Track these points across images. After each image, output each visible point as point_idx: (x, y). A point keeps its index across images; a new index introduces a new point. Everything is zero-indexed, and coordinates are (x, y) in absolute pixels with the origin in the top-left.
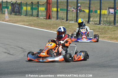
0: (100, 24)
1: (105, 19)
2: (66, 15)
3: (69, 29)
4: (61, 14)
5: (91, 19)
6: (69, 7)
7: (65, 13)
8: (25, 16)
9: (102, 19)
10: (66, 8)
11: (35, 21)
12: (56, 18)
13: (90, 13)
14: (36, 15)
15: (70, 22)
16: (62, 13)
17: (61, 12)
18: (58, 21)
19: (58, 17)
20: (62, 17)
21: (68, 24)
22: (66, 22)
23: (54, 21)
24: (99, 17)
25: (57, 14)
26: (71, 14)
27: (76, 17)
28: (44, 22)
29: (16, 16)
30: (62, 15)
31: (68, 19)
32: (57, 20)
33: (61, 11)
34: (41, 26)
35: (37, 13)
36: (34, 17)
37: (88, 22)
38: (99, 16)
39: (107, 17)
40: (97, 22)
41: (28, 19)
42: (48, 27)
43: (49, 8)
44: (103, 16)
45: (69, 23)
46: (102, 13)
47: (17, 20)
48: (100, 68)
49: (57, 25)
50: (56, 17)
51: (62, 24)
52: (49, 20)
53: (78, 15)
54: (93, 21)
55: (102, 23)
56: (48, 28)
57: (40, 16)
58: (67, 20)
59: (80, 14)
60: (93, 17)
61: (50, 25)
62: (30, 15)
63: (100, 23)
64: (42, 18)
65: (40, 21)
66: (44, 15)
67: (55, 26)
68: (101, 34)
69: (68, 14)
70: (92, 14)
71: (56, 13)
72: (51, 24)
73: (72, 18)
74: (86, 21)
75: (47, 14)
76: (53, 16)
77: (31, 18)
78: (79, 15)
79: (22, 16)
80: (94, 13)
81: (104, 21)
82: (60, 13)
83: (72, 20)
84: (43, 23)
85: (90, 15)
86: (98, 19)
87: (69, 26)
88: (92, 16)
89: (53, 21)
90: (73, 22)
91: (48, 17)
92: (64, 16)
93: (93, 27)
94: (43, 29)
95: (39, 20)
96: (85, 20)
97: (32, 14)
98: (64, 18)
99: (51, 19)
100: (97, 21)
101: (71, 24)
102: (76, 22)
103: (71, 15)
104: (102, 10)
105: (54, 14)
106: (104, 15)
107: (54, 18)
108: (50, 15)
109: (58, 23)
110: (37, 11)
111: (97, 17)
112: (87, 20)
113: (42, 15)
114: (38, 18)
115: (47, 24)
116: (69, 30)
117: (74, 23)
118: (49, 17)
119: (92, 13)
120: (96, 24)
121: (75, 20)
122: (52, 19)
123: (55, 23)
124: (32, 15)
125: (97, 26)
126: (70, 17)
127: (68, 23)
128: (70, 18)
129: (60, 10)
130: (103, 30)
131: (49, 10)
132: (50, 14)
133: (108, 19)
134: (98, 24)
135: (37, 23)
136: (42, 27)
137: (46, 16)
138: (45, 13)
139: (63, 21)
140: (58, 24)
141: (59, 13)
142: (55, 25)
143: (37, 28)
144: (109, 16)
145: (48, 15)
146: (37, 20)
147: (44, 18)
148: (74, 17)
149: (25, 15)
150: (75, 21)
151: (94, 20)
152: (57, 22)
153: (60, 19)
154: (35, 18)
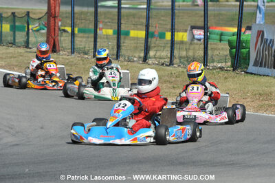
0: (173, 65)
1: (184, 53)
2: (93, 43)
4: (81, 41)
5: (150, 52)
6: (100, 25)
7: (89, 39)
9: (176, 53)
10: (92, 27)
11: (21, 58)
12: (70, 50)
13: (149, 39)
14: (23, 44)
16: (84, 39)
17: (81, 37)
18: (75, 58)
19: (75, 47)
20: (85, 47)
22: (93, 60)
23: (65, 57)
24: (169, 49)
25: (73, 42)
26: (106, 40)
27: (116, 47)
30: (83, 44)
32: (73, 56)
33: (81, 35)
35: (25, 39)
36: (19, 47)
37: (145, 59)
38: (169, 45)
39: (189, 49)
40: (166, 60)
41: (4, 51)
43: (52, 28)
44: (178, 46)
46: (176, 39)
49: (71, 65)
50: (70, 47)
51: (83, 64)
52: (54, 55)
53: (122, 44)
54: (155, 58)
55: (176, 61)
57: (33, 45)
59: (126, 41)
60: (155, 49)
62: (10, 44)
63: (171, 63)
65: (33, 57)
67: (67, 70)
68: (174, 88)
69: (98, 40)
70: (152, 41)
71: (70, 38)
74: (140, 57)
75: (48, 41)
76: (64, 45)
77: (11, 50)
78: (124, 43)
80: (158, 39)
81: (180, 58)
85: (149, 43)
86: (166, 53)
88: (153, 45)
89: (63, 56)
95: (30, 55)
96: (137, 55)
97: (12, 42)
98: (88, 51)
99: (59, 51)
100: (164, 58)
102: (117, 59)
103: (106, 45)
104: (177, 32)
105: (64, 40)
106: (182, 42)
107: (64, 49)
108: (57, 44)
109: (75, 62)
110: (25, 33)
111: (164, 47)
112: (142, 55)
113: (37, 42)
114: (29, 50)
118: (53, 47)
119: (154, 40)
120: (163, 64)
121: (113, 55)
122: (61, 53)
123: (67, 61)
125: (164, 70)
129: (80, 31)
130: (178, 79)
131: (52, 30)
132: (56, 40)
133: (191, 54)
134: (167, 65)
135: (25, 61)
138: (43, 40)
139: (87, 56)
140: (75, 64)
141: (76, 38)
144: (192, 47)
145: (52, 43)
146: (26, 54)
148: (110, 47)
150: (115, 57)
151: (158, 54)
152: (72, 60)
153: (79, 53)
154: (22, 50)
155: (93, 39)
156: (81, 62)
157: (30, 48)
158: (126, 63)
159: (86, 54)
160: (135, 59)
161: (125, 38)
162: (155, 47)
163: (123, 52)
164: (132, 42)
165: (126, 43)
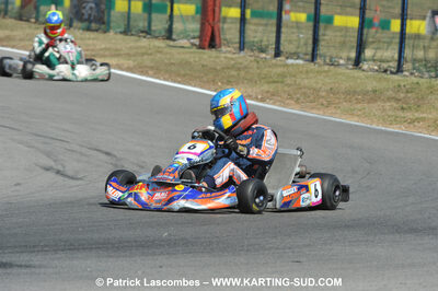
0: (402, 71)
1: (420, 54)
2: (274, 35)
3: (286, 88)
4: (256, 31)
5: (366, 51)
6: (287, 7)
7: (269, 28)
8: (121, 33)
9: (408, 53)
10: (273, 8)
11: (159, 55)
12: (238, 45)
13: (365, 31)
14: (163, 33)
15: (290, 61)
16: (261, 28)
17: (256, 24)
18: (245, 57)
19: (246, 40)
20: (261, 41)
21: (279, 70)
22: (274, 61)
23: (229, 55)
24: (397, 47)
25: (242, 32)
26: (295, 30)
27: (310, 42)
28: (192, 60)
29: (88, 34)
30: (259, 35)
31: (282, 49)
32: (242, 54)
33: (255, 21)
34: (182, 72)
35: (167, 26)
36: (156, 37)
37: (357, 62)
38: (398, 40)
39: (429, 47)
40: (391, 64)
41: (132, 44)
42: (205, 79)
43: (210, 8)
44: (411, 42)
45: (287, 65)
46: (408, 30)
47: (91, 48)
48: (398, 236)
49: (239, 69)
50: (237, 40)
51: (258, 68)
52: (213, 52)
53: (321, 38)
54: (374, 60)
55: (406, 66)
56: (208, 82)
57: (178, 35)
58: (278, 54)
59: (328, 32)
60: (375, 45)
61: (215, 69)
62: (142, 32)
63: (399, 70)
64: (184, 42)
65: (177, 55)
66: (193, 31)
67: (233, 76)
68: (403, 108)
69: (283, 30)
70: (370, 33)
71: (238, 25)
72: (218, 68)
73: (298, 47)
74: (349, 59)
75: (202, 30)
76: (228, 37)
77: (144, 42)
78: (324, 35)
79: (111, 33)
80: (380, 31)
81: (414, 61)
82: (252, 27)
83: (296, 55)
84: (188, 63)
85: (364, 36)
86: (392, 53)
87: (283, 75)
88: (371, 40)
89: (226, 54)
90: (300, 62)
91: (208, 39)
92: (265, 39)
93: (375, 83)
94: (190, 85)
95: (174, 51)
96: (344, 55)
97: (146, 29)
98: (267, 47)
99: (220, 47)
100: (388, 62)
101: (291, 69)
102: (313, 60)
103: (294, 37)
104: (410, 19)
105: (230, 29)
106: (418, 36)
107: (228, 43)
108: (217, 34)
109: (246, 63)
110: (167, 17)
111: (389, 43)
112: (353, 55)
113: (185, 31)
114: (172, 43)
115: (203, 66)
116: (285, 92)
117: (303, 66)
118: (210, 40)
119: (373, 31)
120: (385, 71)
121: (306, 54)
122: (223, 49)
123: (233, 62)
124: (148, 32)
125: (387, 80)
126: (290, 42)
127: (280, 66)
128: (291, 46)
129: (254, 14)
130: (409, 95)
131: (210, 13)
132: (216, 29)
133: (431, 55)
134: (392, 73)
135: (166, 61)
136: (184, 76)
137: (201, 37)
138: (195, 27)
139: (263, 55)
140: (246, 67)
141: (247, 26)
142: (234, 73)
143: (165, 79)
144: (434, 44)
145: (209, 34)
146: (167, 50)
147: (193, 44)
148: (302, 42)
149: (122, 30)
150: (309, 57)
151: (379, 54)
152: (240, 61)
153: (252, 50)
154: (160, 43)
155: (274, 29)
156: (255, 65)
157: (174, 40)
158: (326, 68)
159: (262, 51)
160: (342, 62)
161: (325, 28)
162: (373, 42)
163: (322, 49)
164: (338, 34)
165: (327, 36)
